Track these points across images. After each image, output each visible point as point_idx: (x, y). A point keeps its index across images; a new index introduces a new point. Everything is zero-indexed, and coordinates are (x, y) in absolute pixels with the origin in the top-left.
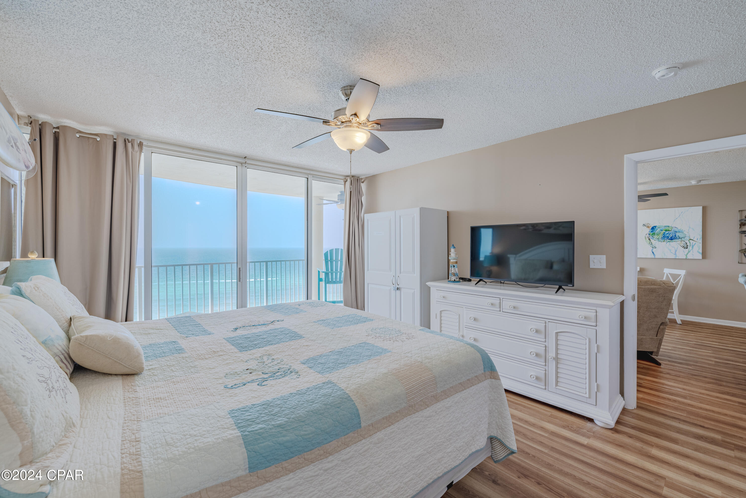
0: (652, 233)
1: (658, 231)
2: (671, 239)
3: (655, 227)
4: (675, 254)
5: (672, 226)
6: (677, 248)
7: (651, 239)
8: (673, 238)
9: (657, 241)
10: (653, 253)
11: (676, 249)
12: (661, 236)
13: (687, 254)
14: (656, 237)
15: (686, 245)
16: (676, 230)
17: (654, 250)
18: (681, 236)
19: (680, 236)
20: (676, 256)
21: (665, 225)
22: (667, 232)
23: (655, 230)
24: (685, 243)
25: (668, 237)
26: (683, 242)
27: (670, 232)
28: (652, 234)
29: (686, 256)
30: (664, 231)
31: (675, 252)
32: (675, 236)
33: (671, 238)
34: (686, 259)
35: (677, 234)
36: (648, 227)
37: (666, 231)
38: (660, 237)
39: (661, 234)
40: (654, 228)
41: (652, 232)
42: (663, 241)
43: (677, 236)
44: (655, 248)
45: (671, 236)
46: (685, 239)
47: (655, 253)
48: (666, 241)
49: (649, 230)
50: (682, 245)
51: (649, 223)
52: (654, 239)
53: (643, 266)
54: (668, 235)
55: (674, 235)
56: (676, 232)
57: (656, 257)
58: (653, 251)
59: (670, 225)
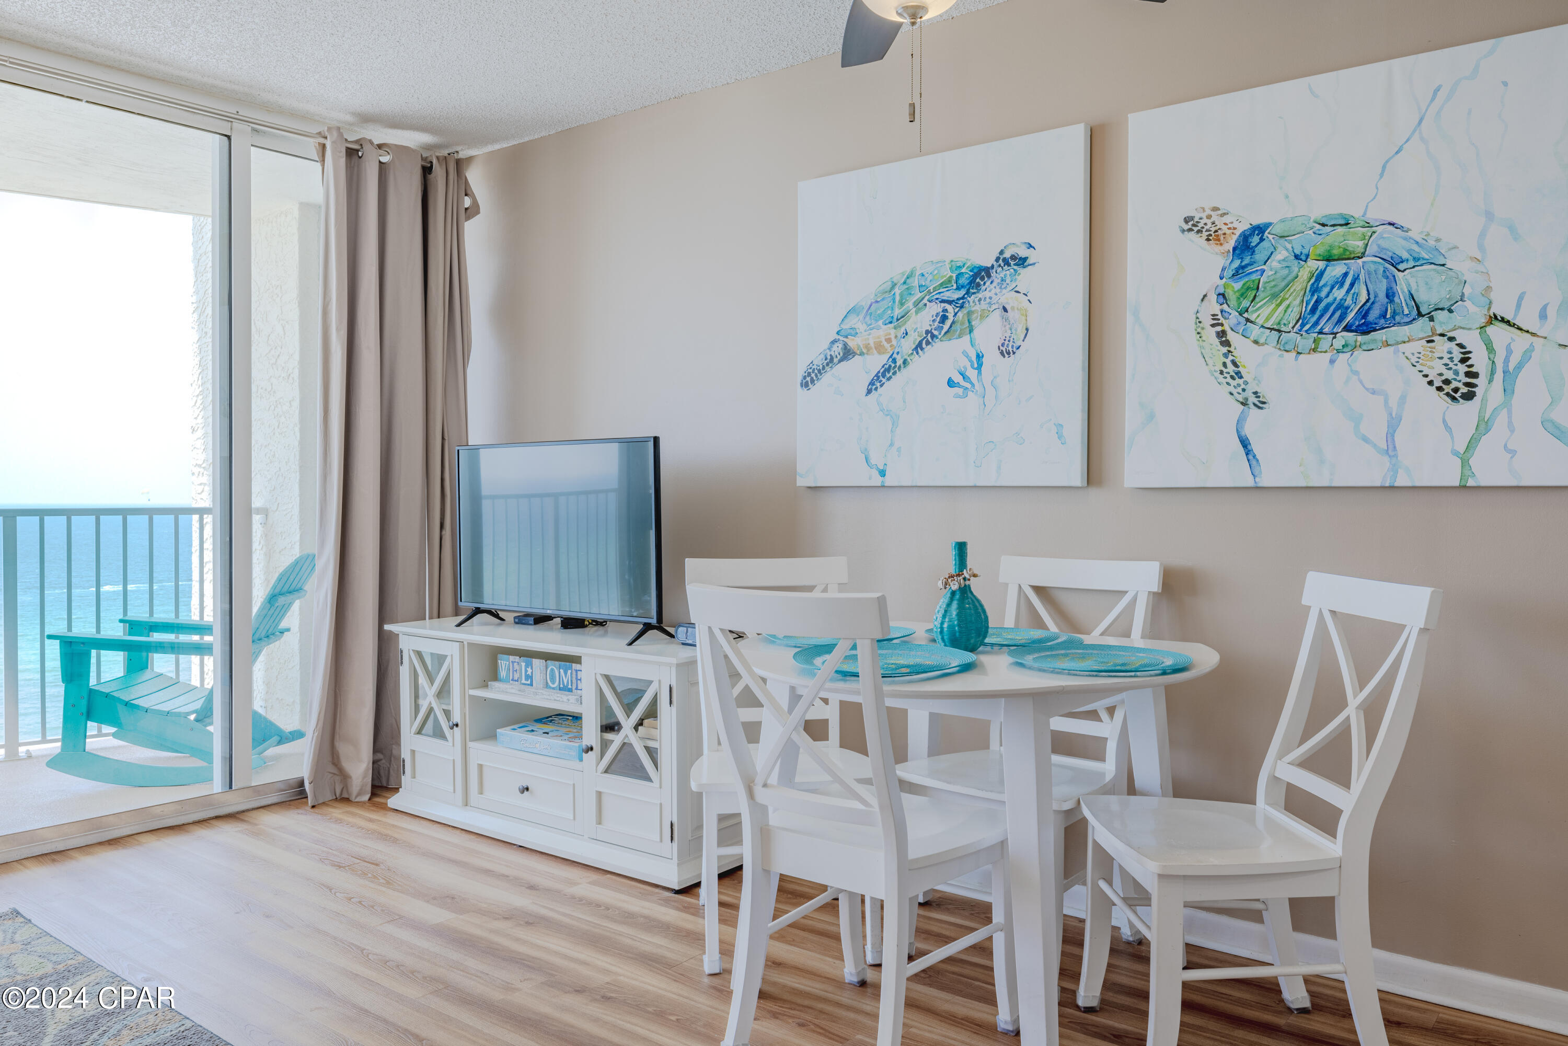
0: (1238, 286)
1: (1274, 263)
2: (1365, 328)
3: (1260, 230)
4: (1391, 450)
5: (1374, 215)
6: (1403, 399)
7: (1231, 336)
8: (1373, 316)
9: (1269, 349)
10: (1245, 443)
11: (1393, 403)
12: (1294, 304)
13: (1472, 445)
14: (1264, 313)
15: (1462, 369)
16: (1397, 245)
17: (1255, 421)
18: (1427, 298)
19: (1421, 297)
20: (1394, 470)
21: (1318, 213)
22: (1337, 270)
23: (1260, 256)
24: (1457, 356)
25: (1343, 308)
26: (1442, 346)
27: (1355, 265)
28: (1243, 295)
29: (1465, 463)
30: (1314, 265)
31: (1390, 436)
32: (1390, 295)
33: (1364, 313)
34: (1463, 487)
35: (1405, 282)
36: (1214, 237)
37: (1329, 259)
38: (1293, 315)
39: (1298, 286)
40: (1255, 240)
41: (1236, 274)
42: (1306, 342)
43: (1401, 297)
44: (1261, 404)
45: (1363, 297)
46: (1457, 318)
47: (1255, 446)
48: (1326, 341)
49: (1221, 262)
50: (1436, 369)
51: (1223, 207)
52: (1255, 331)
53: (1181, 559)
54: (1339, 294)
55: (1381, 288)
56: (1395, 263)
57: (1264, 482)
58: (1248, 431)
59: (1355, 211)
